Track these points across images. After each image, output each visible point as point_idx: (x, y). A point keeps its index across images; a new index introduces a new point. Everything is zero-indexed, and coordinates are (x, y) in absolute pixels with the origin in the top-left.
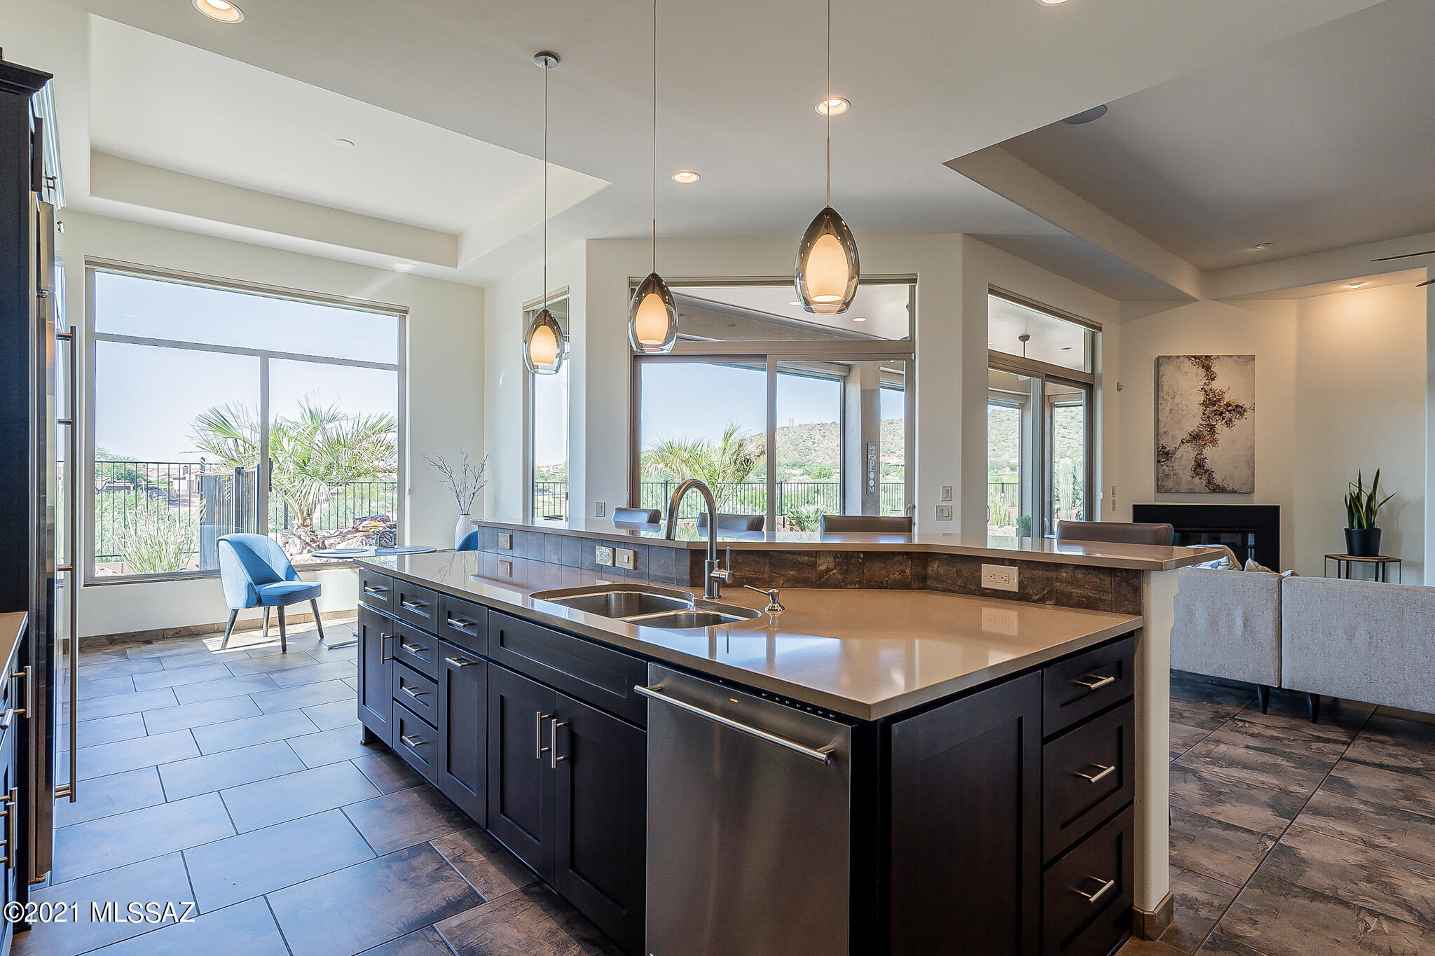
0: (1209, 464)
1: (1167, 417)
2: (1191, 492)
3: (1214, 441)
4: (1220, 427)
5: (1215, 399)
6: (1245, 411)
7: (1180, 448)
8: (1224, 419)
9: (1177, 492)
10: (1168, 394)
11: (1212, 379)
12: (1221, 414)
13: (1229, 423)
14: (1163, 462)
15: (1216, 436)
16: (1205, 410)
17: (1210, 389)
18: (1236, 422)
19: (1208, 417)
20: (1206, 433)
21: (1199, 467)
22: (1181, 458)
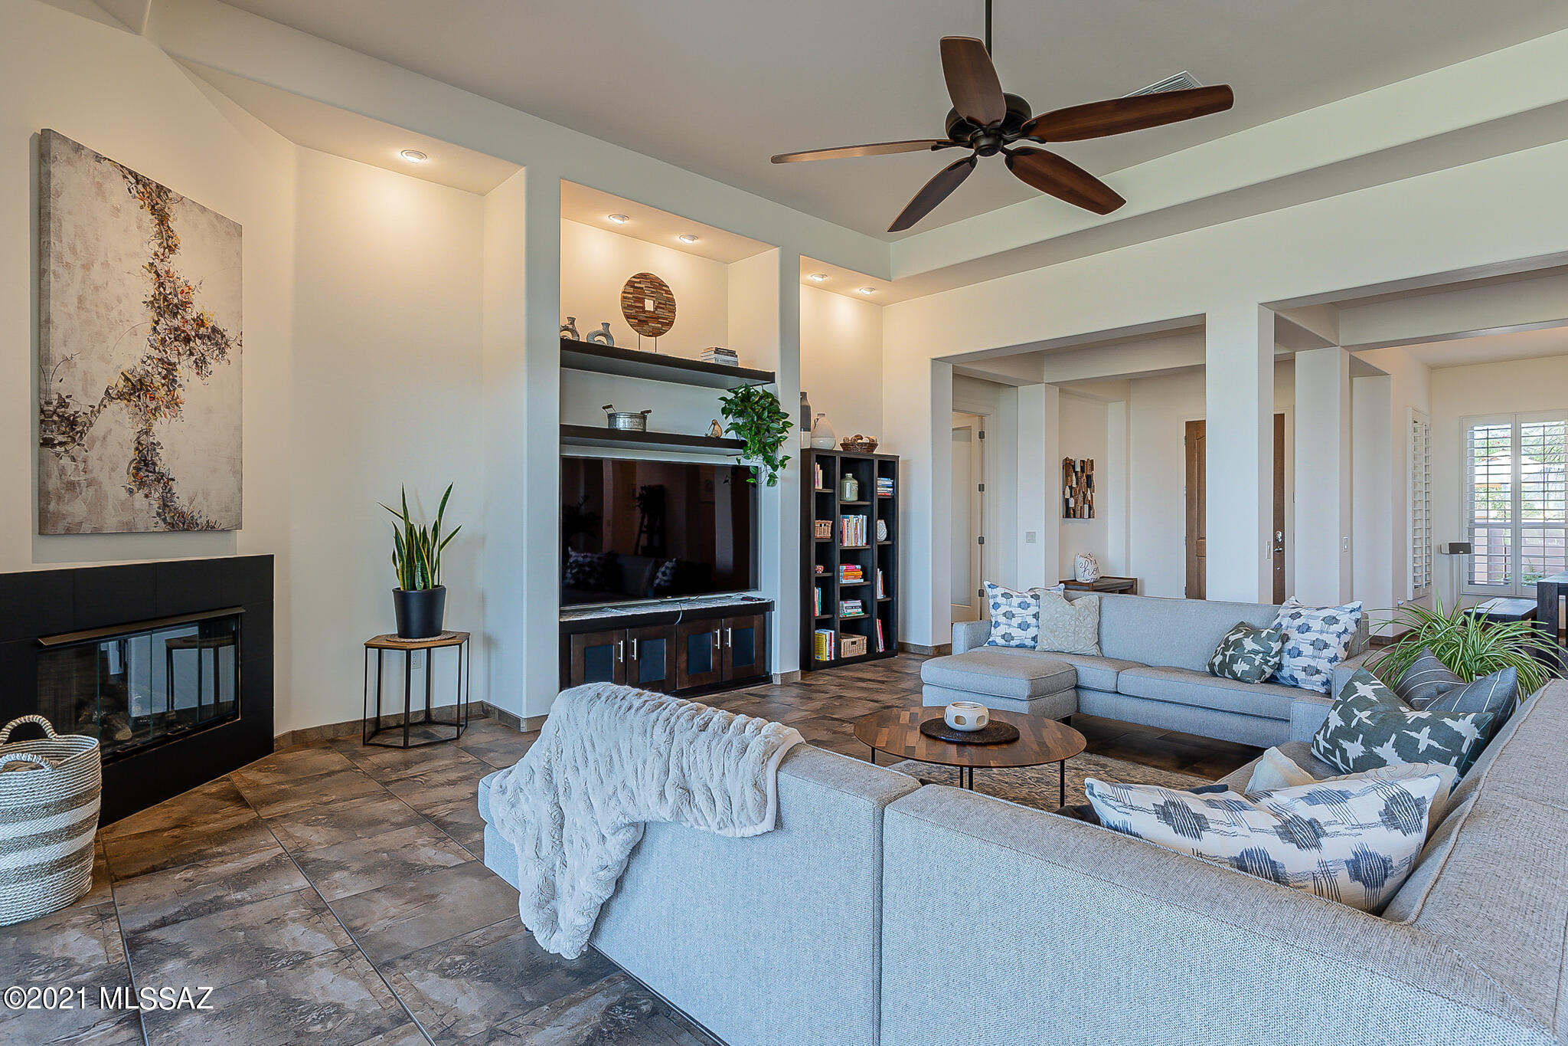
0: (165, 461)
1: (69, 316)
2: (129, 530)
3: (174, 403)
4: (185, 371)
5: (176, 301)
6: (226, 344)
7: (103, 411)
8: (192, 354)
9: (97, 532)
11: (171, 250)
12: (187, 340)
13: (201, 364)
14: (57, 445)
15: (179, 391)
16: (157, 323)
17: (167, 272)
18: (213, 365)
19: (163, 341)
20: (158, 380)
21: (145, 465)
22: (104, 438)
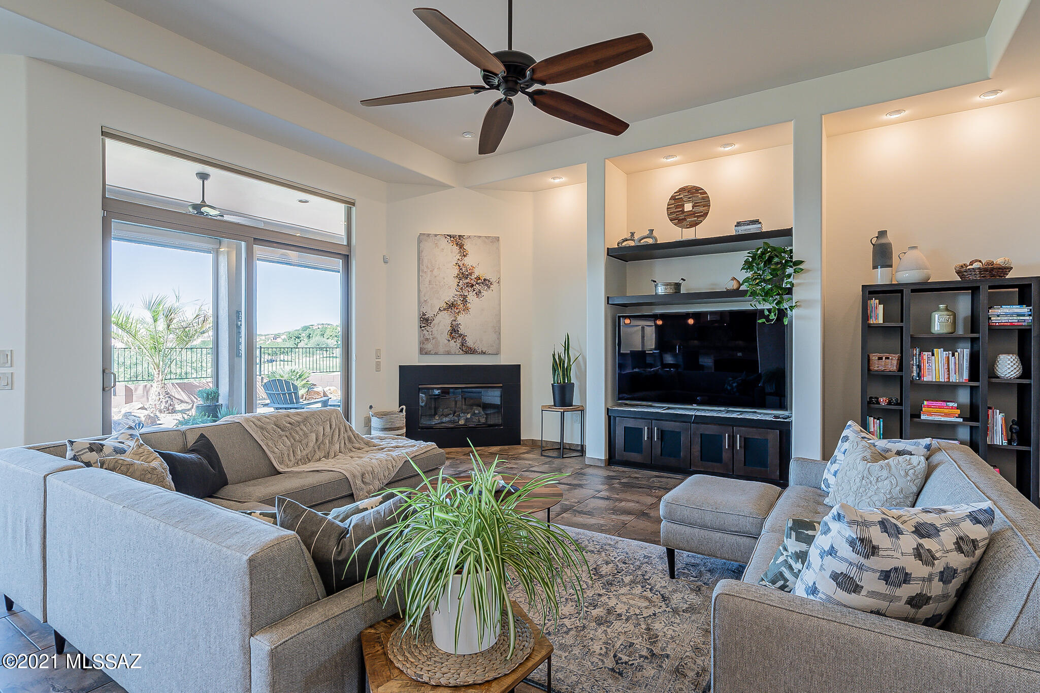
0: (463, 330)
1: (426, 287)
2: (448, 353)
3: (466, 309)
4: (471, 297)
5: (467, 273)
6: (491, 284)
7: (438, 315)
8: (474, 290)
9: (436, 354)
10: (427, 267)
11: (464, 256)
12: (472, 286)
13: (478, 294)
14: (424, 327)
15: (468, 305)
16: (459, 283)
17: (463, 264)
18: (484, 293)
19: (462, 288)
20: (459, 302)
21: (454, 331)
22: (439, 324)
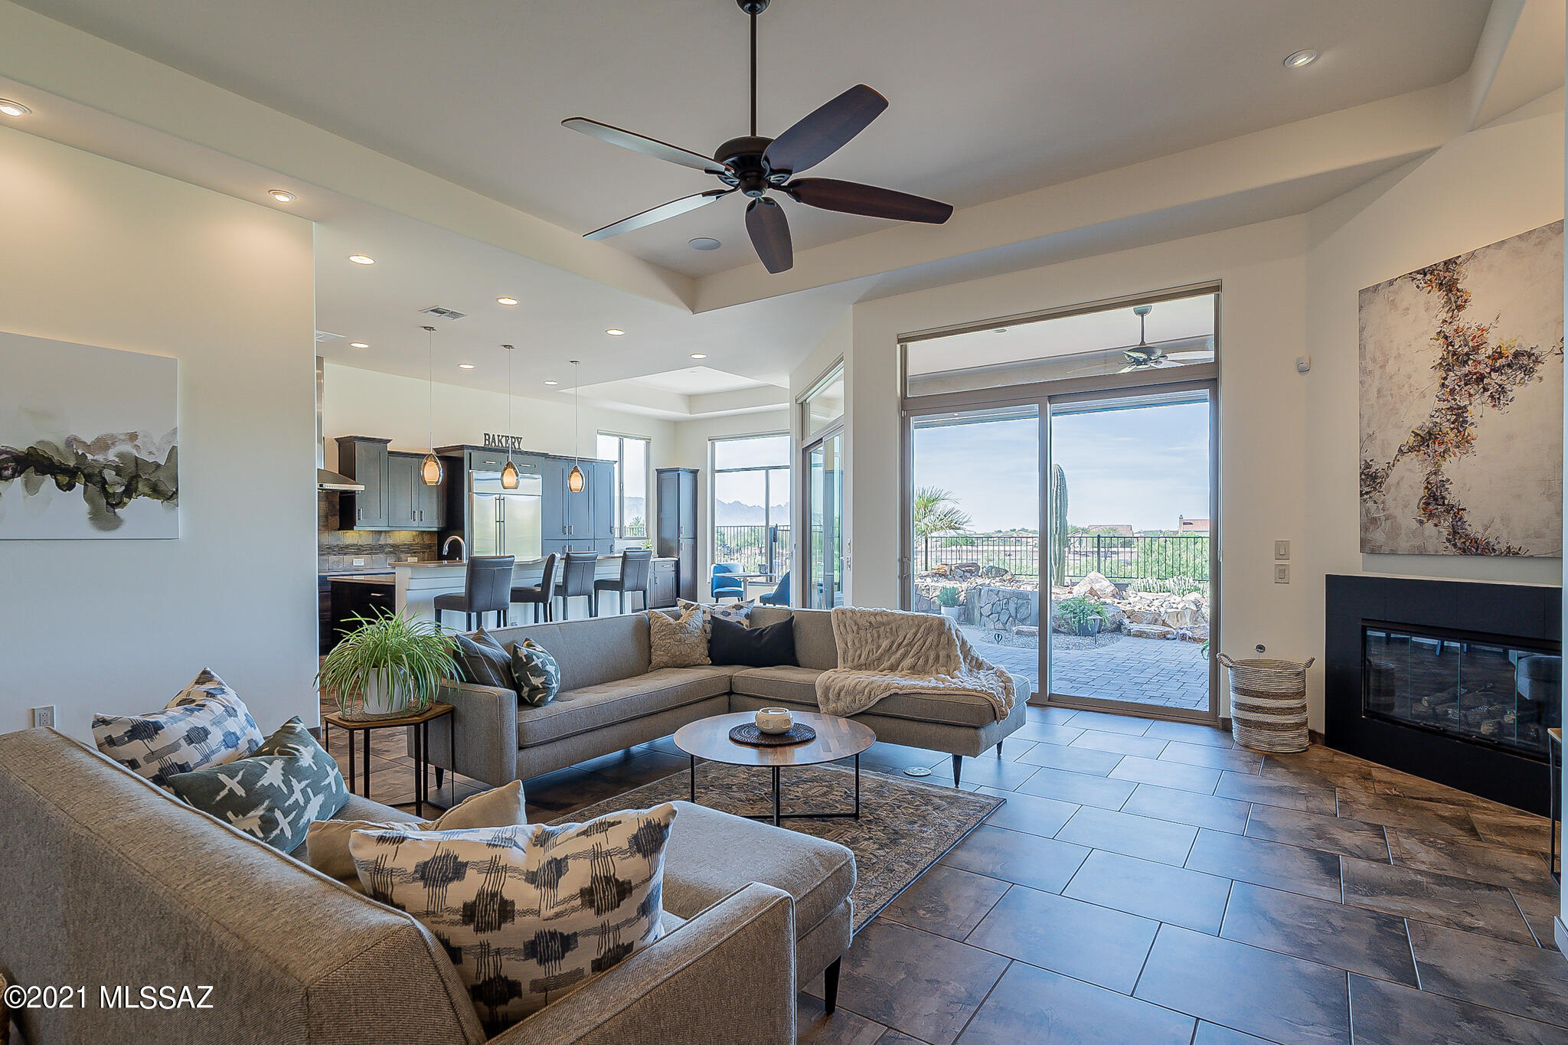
0: (1453, 496)
1: (1372, 406)
2: (1421, 552)
3: (1464, 442)
4: (1478, 408)
5: (1466, 349)
6: (1535, 362)
7: (1397, 464)
8: (1486, 390)
9: (1393, 553)
10: (1374, 360)
11: (1459, 308)
12: (1481, 379)
13: (1498, 396)
14: (1367, 493)
15: (1470, 430)
16: (1445, 379)
17: (1456, 330)
18: (1515, 390)
19: (1452, 392)
20: (1446, 426)
21: (1435, 500)
22: (1398, 484)
